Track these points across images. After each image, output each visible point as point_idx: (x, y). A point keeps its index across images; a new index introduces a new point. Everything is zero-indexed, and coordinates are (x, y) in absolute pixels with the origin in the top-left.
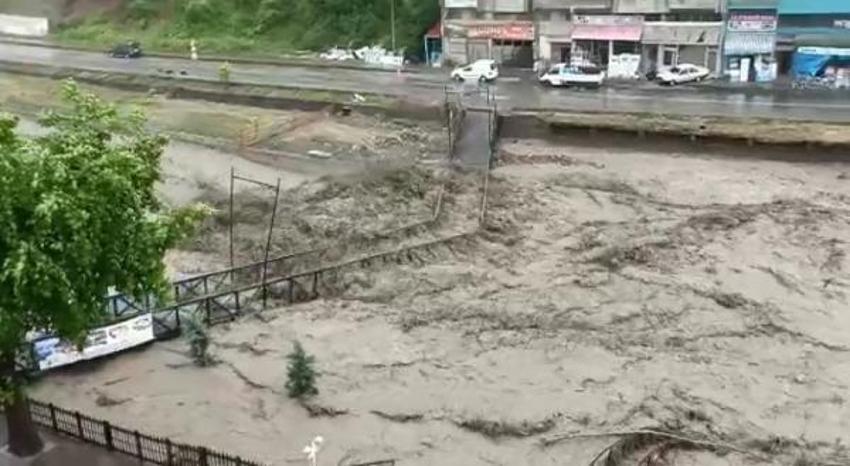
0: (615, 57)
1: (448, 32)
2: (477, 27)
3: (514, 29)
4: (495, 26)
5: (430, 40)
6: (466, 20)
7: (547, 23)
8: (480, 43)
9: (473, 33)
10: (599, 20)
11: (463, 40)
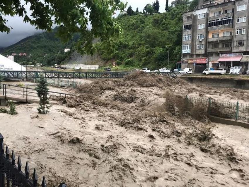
0: (233, 68)
1: (183, 62)
2: (191, 60)
3: (202, 60)
4: (196, 59)
5: (177, 64)
6: (188, 58)
7: (211, 57)
8: (191, 65)
9: (190, 62)
10: (228, 55)
11: (187, 64)
